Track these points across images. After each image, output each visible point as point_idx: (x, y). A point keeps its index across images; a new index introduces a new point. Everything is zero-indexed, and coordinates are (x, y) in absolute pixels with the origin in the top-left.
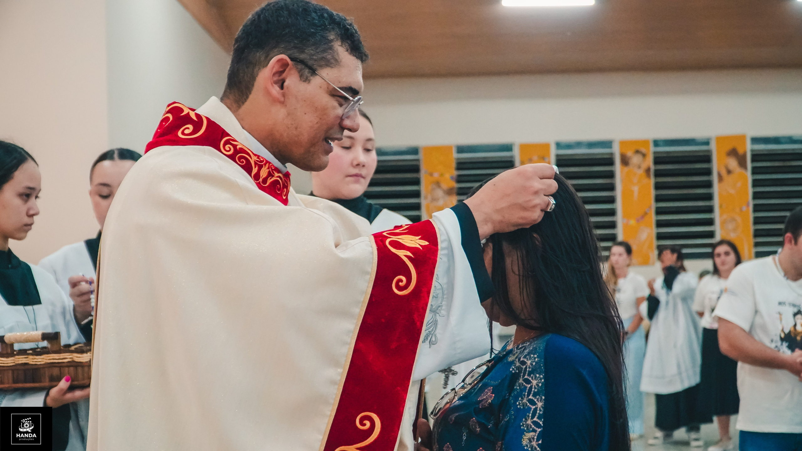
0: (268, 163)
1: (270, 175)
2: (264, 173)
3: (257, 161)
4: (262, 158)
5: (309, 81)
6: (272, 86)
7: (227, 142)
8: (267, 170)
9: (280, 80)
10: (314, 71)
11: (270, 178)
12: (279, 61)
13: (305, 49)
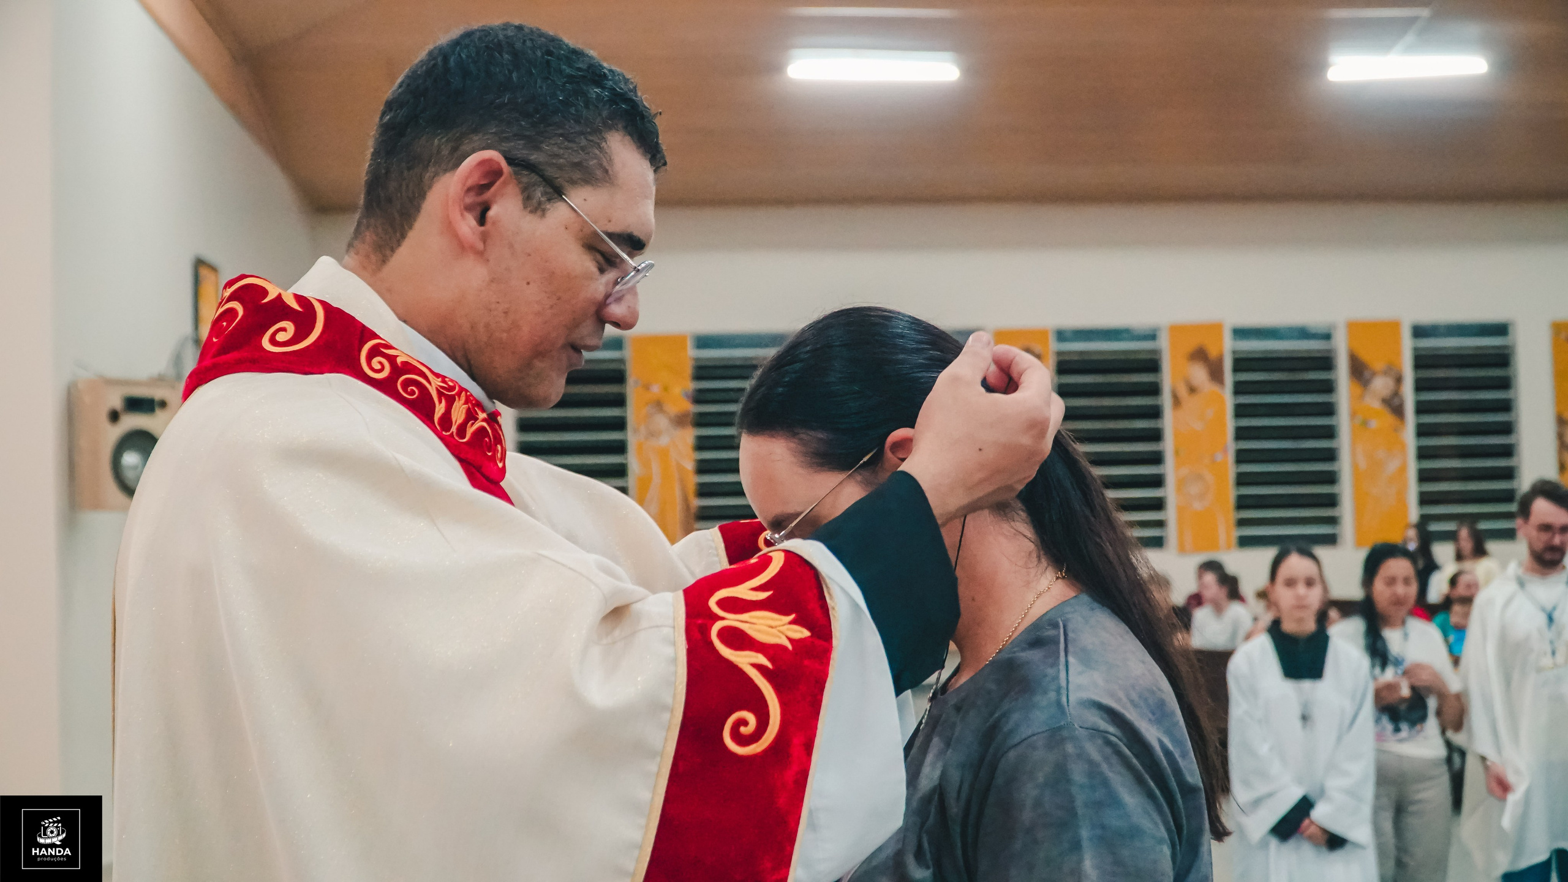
0: (464, 393)
1: (471, 416)
2: (458, 413)
3: (441, 387)
4: (452, 381)
5: (544, 211)
6: (462, 215)
7: (374, 352)
8: (463, 406)
9: (480, 204)
10: (557, 192)
11: (471, 422)
12: (482, 163)
13: (542, 142)
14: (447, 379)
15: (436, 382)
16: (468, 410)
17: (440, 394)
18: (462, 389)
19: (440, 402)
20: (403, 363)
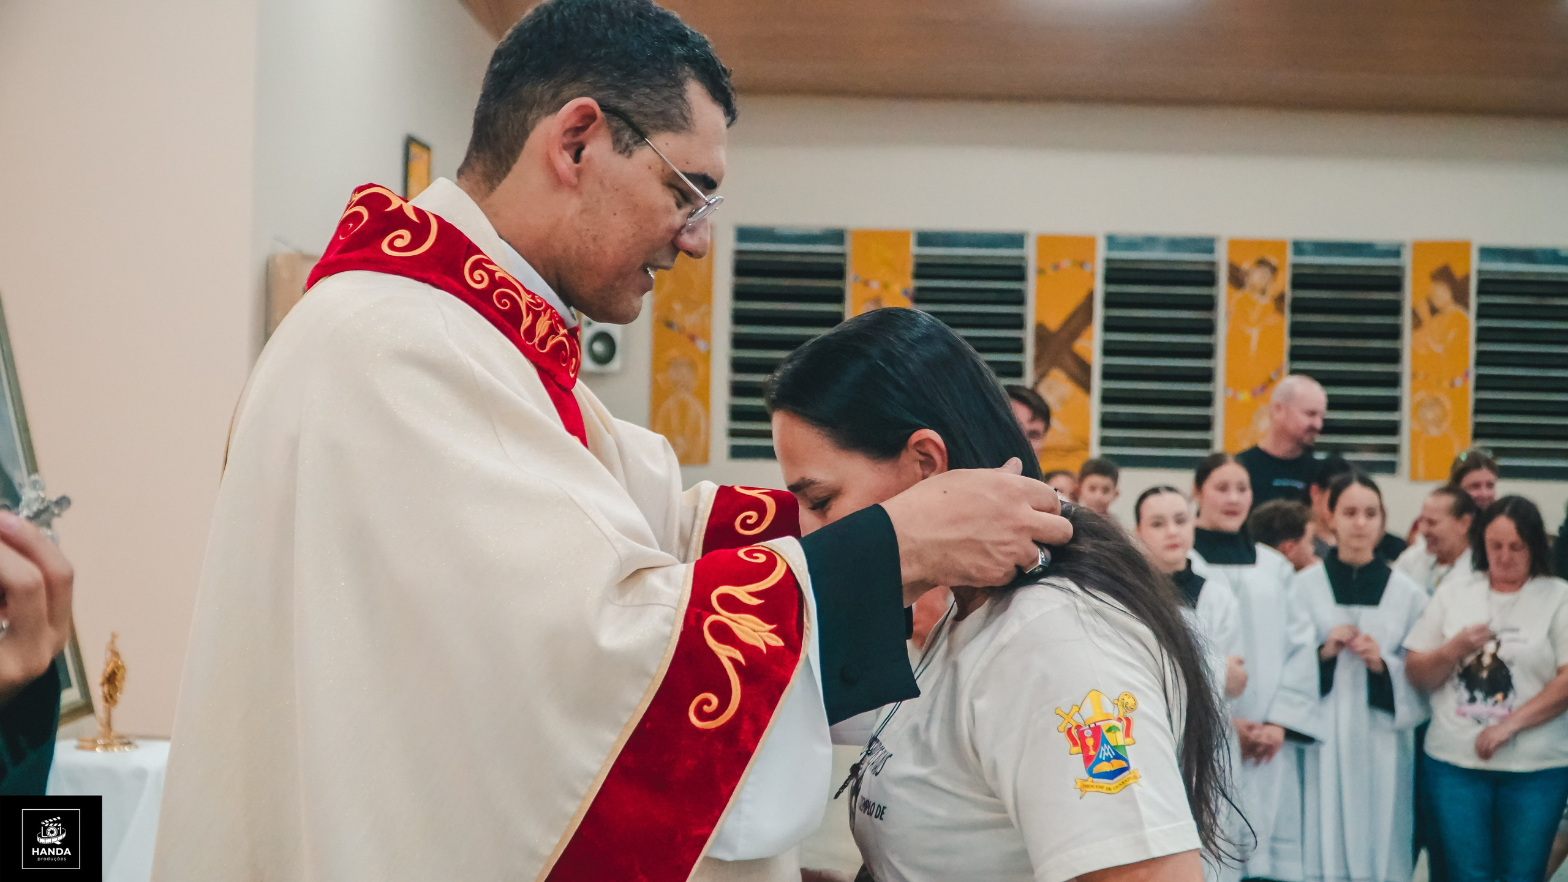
0: (549, 310)
1: (552, 331)
2: (542, 328)
3: (531, 303)
4: (541, 298)
5: (631, 154)
6: (561, 153)
7: (477, 265)
8: (548, 321)
9: (574, 144)
10: (641, 136)
11: (551, 336)
12: (580, 108)
13: (632, 93)
14: (536, 296)
15: (527, 298)
16: (551, 326)
17: (528, 309)
18: (548, 307)
19: (528, 315)
20: (500, 277)
